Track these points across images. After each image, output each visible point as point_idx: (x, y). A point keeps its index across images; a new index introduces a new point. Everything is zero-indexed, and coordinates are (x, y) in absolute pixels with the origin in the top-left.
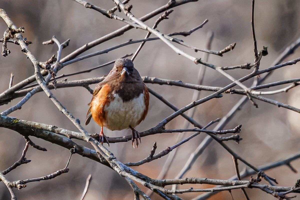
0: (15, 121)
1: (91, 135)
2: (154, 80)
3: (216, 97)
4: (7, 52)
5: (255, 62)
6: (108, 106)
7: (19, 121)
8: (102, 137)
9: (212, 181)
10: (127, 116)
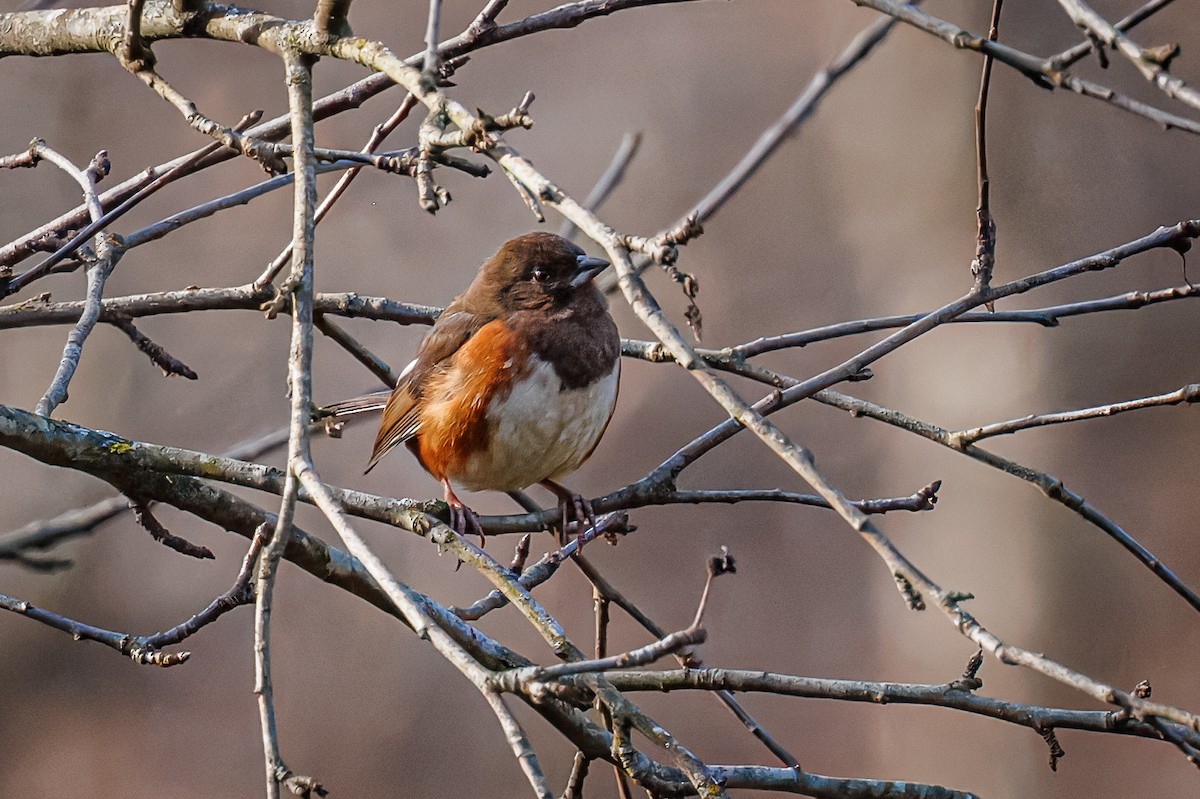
0: (117, 448)
1: (419, 507)
2: (383, 305)
3: (851, 378)
4: (436, 196)
5: (977, 253)
6: (504, 399)
7: (134, 447)
8: (461, 513)
9: (790, 682)
10: (563, 437)
